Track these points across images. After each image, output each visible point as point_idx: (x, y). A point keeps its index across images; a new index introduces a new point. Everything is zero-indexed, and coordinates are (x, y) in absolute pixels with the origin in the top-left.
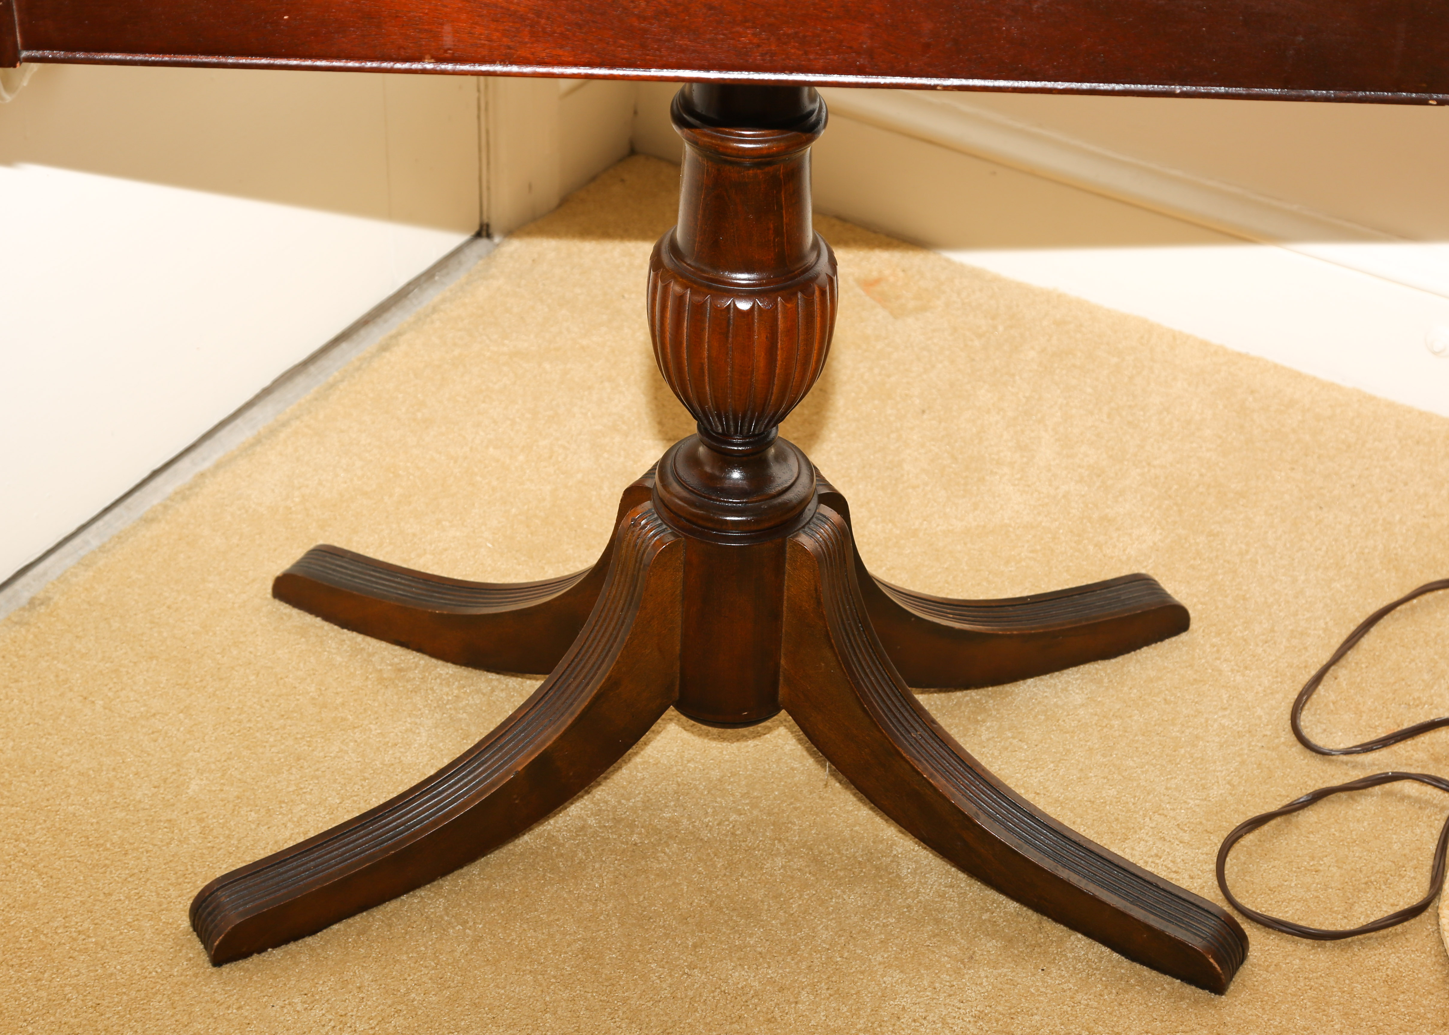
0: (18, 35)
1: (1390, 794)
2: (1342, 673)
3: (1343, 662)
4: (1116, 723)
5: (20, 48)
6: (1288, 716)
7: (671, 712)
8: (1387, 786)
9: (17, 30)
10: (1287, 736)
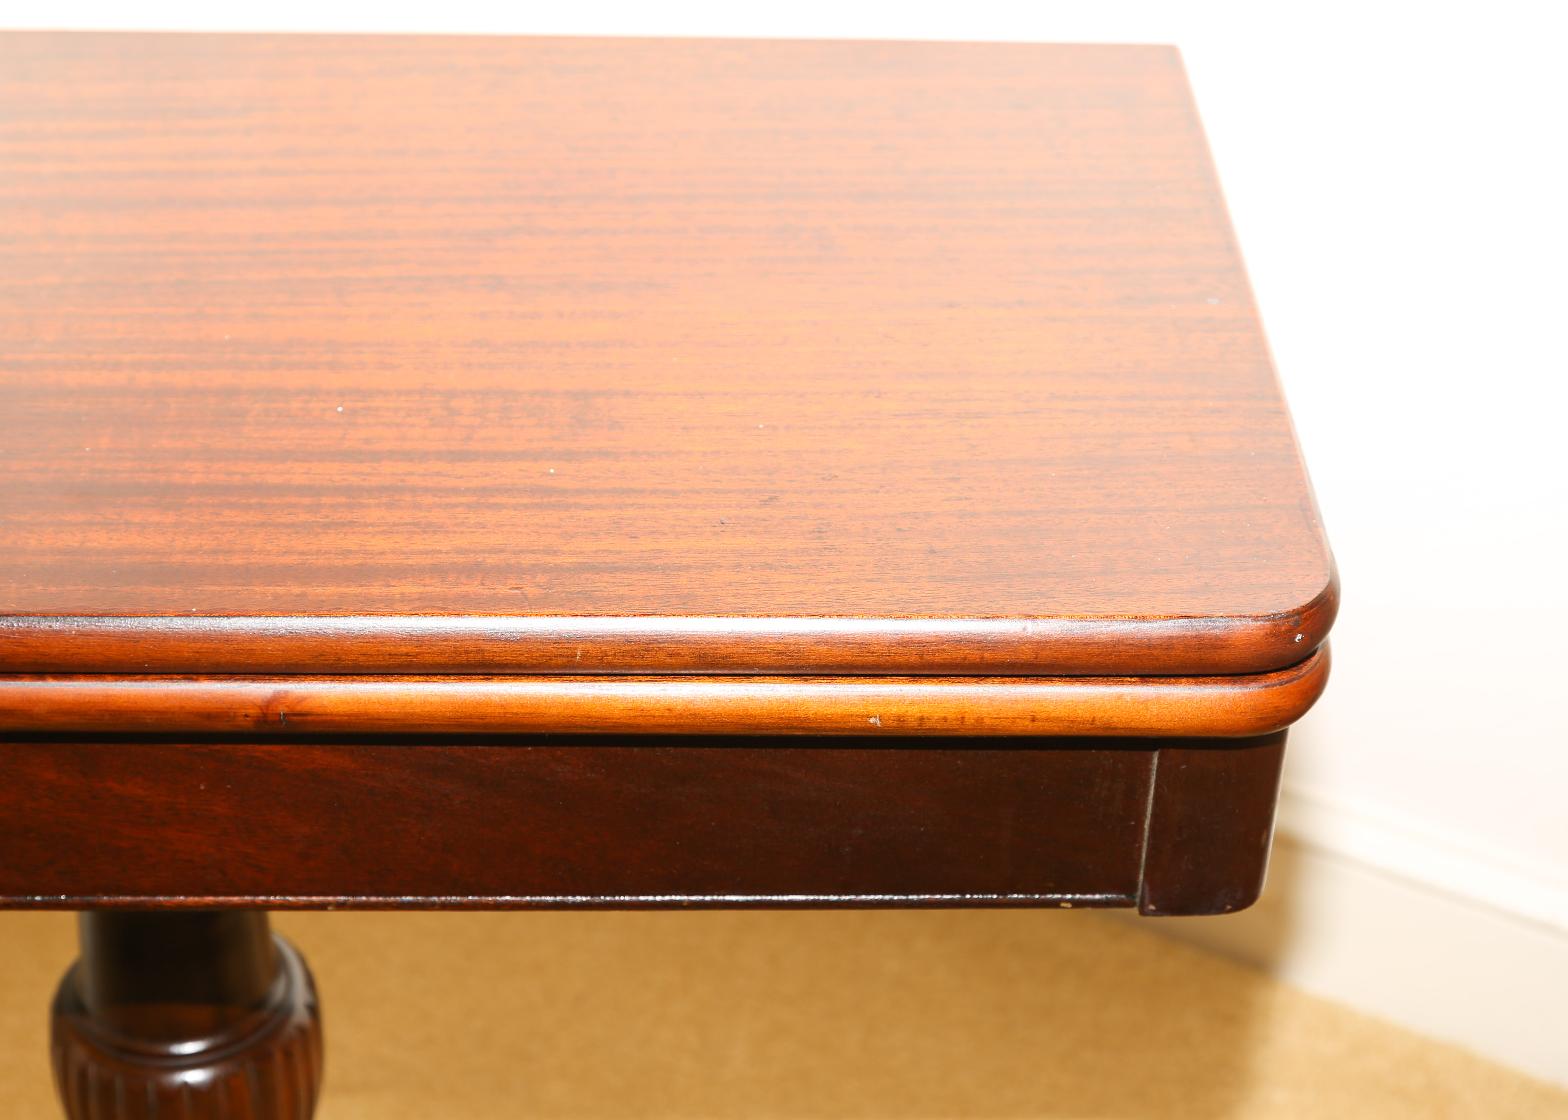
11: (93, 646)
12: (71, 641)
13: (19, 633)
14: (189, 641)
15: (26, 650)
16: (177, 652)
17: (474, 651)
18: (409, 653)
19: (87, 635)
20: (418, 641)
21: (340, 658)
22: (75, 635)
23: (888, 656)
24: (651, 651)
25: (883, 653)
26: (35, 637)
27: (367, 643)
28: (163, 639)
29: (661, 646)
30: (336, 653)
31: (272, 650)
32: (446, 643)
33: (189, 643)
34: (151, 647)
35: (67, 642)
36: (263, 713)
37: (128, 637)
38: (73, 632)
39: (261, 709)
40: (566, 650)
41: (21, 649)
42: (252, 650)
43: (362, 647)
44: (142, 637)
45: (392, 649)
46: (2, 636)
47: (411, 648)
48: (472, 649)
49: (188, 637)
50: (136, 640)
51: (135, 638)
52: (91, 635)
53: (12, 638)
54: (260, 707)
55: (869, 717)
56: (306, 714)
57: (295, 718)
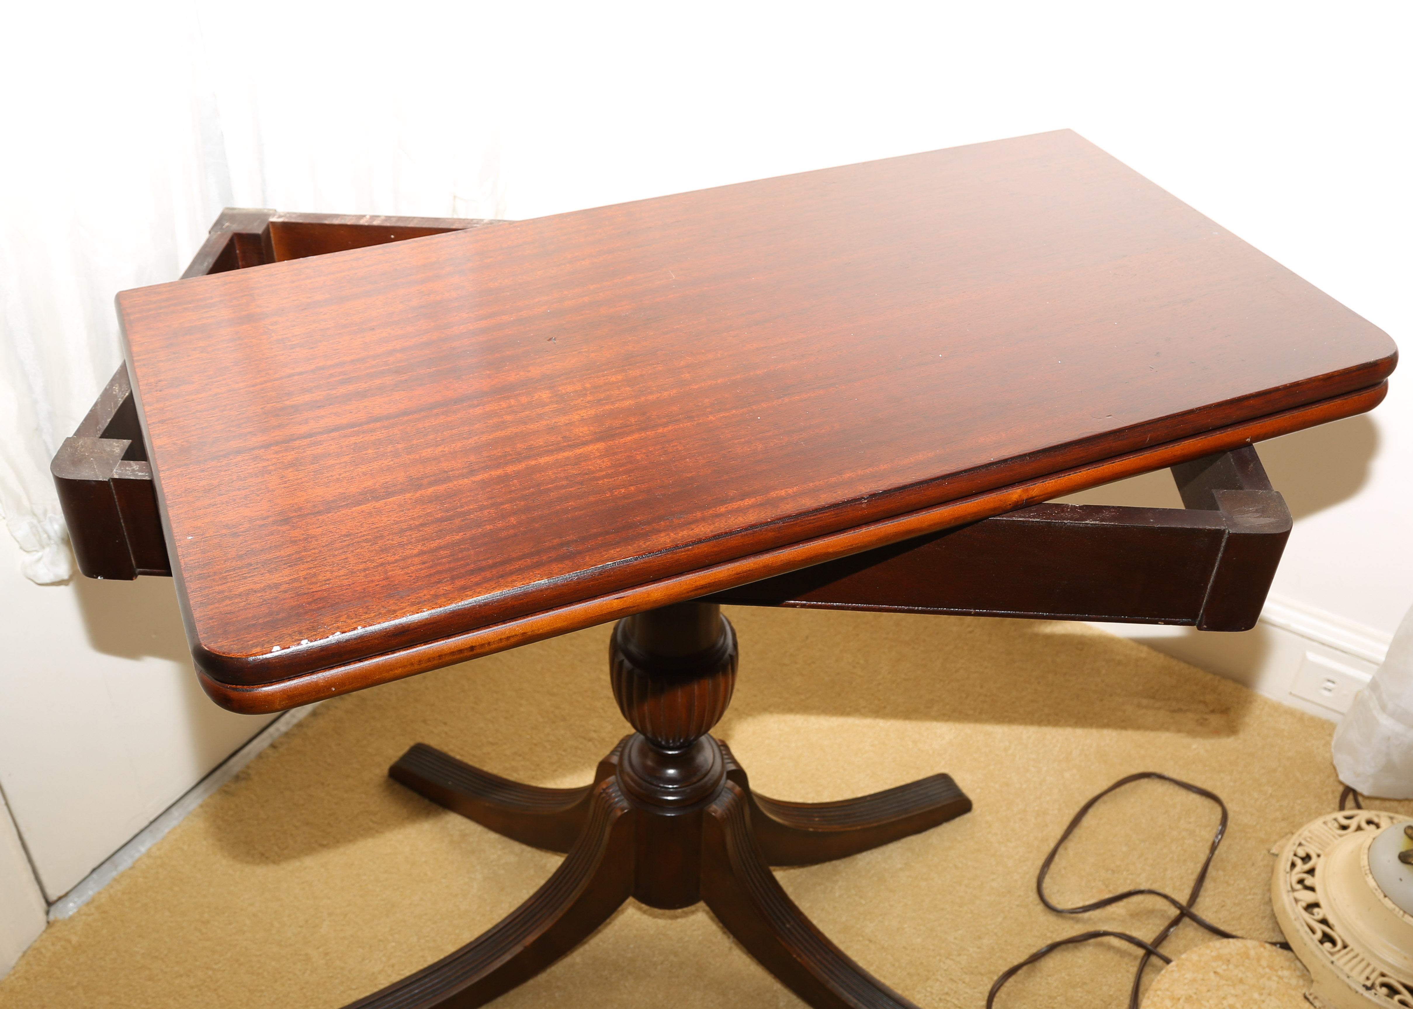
0: (132, 559)
1: (1101, 944)
2: (1072, 845)
3: (1071, 837)
4: (923, 884)
5: (135, 567)
6: (1034, 881)
7: (631, 900)
8: (1100, 939)
9: (132, 556)
10: (1033, 896)
12: (945, 488)
22: (947, 484)
24: (1175, 430)
29: (1179, 426)
31: (1028, 470)
36: (1017, 501)
54: (1017, 499)
55: (1247, 439)
56: (1035, 497)
57: (1029, 500)
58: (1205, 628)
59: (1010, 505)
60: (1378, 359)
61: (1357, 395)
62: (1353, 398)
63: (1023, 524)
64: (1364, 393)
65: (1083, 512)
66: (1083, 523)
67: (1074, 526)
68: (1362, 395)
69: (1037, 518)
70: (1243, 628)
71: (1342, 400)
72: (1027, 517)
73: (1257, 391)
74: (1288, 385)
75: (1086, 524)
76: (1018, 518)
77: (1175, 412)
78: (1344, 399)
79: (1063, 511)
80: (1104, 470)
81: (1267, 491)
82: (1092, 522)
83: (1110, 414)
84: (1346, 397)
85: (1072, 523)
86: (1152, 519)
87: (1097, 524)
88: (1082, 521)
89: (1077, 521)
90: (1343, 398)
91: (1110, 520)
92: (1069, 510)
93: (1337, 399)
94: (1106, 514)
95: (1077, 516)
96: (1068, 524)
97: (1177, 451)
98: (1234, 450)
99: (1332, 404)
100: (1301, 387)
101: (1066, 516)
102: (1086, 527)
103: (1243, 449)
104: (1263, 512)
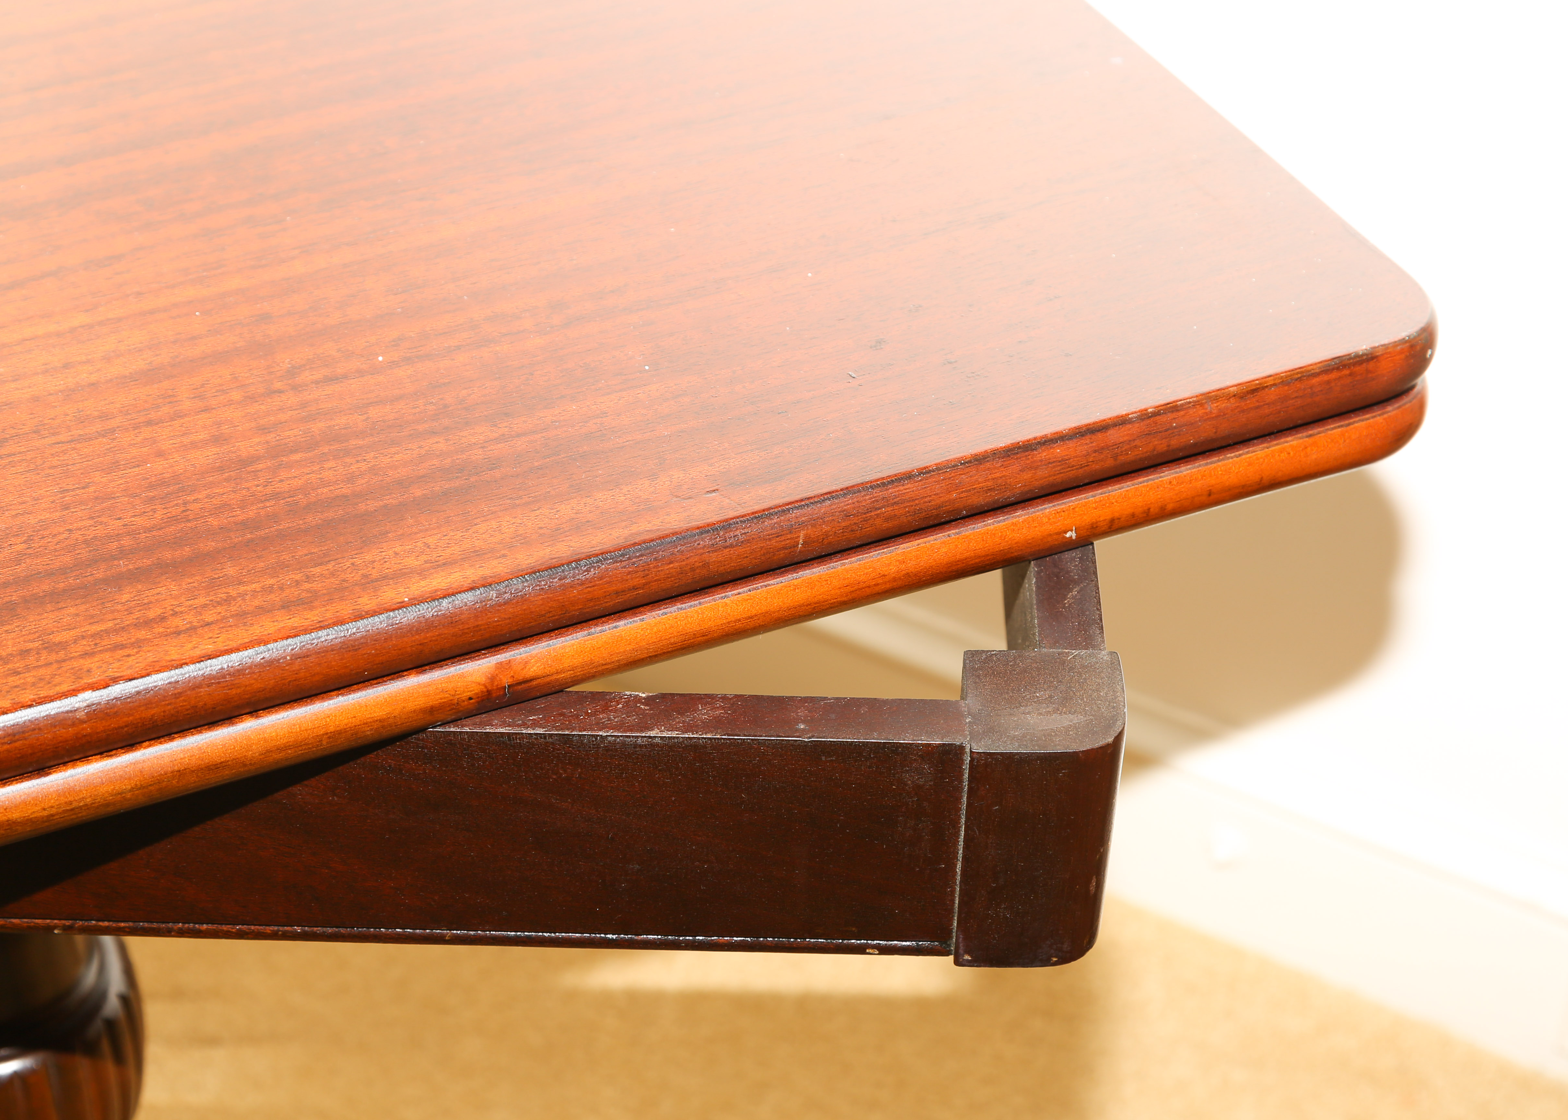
11: (311, 667)
12: (287, 668)
13: (229, 674)
14: (412, 634)
15: (239, 691)
16: (400, 649)
17: (700, 567)
18: (635, 586)
19: (304, 657)
20: (645, 570)
21: (567, 611)
22: (291, 659)
23: (1086, 466)
24: (869, 519)
25: (1081, 464)
26: (248, 674)
27: (594, 586)
28: (385, 639)
29: (879, 512)
30: (563, 606)
31: (498, 621)
32: (671, 566)
33: (413, 636)
34: (373, 651)
35: (283, 670)
36: (488, 691)
37: (347, 647)
38: (288, 658)
39: (486, 687)
40: (788, 542)
41: (234, 692)
42: (477, 626)
43: (589, 592)
44: (362, 643)
45: (620, 586)
46: (213, 683)
47: (638, 580)
48: (697, 564)
49: (410, 631)
50: (357, 647)
51: (354, 646)
52: (308, 656)
53: (223, 681)
54: (484, 685)
55: (1066, 532)
56: (531, 680)
57: (520, 687)
58: (967, 960)
59: (470, 699)
60: (1377, 345)
61: (1339, 427)
62: (1330, 432)
63: (510, 740)
64: (1357, 422)
65: (650, 710)
66: (642, 737)
67: (624, 744)
68: (1352, 426)
69: (541, 727)
70: (1055, 959)
71: (1300, 438)
72: (519, 726)
73: (1073, 425)
74: (1150, 410)
75: (650, 737)
76: (497, 727)
77: (868, 479)
78: (1307, 437)
79: (606, 709)
80: (703, 613)
81: (1090, 651)
82: (664, 734)
83: (716, 487)
84: (1311, 432)
85: (618, 737)
86: (803, 722)
87: (674, 738)
88: (642, 731)
89: (631, 731)
90: (1305, 434)
91: (707, 726)
92: (620, 706)
93: (1292, 435)
94: (703, 713)
95: (634, 719)
96: (609, 738)
97: (889, 565)
98: (1046, 557)
99: (1277, 447)
100: (1182, 413)
101: (609, 719)
102: (651, 745)
103: (1067, 555)
104: (1065, 702)
